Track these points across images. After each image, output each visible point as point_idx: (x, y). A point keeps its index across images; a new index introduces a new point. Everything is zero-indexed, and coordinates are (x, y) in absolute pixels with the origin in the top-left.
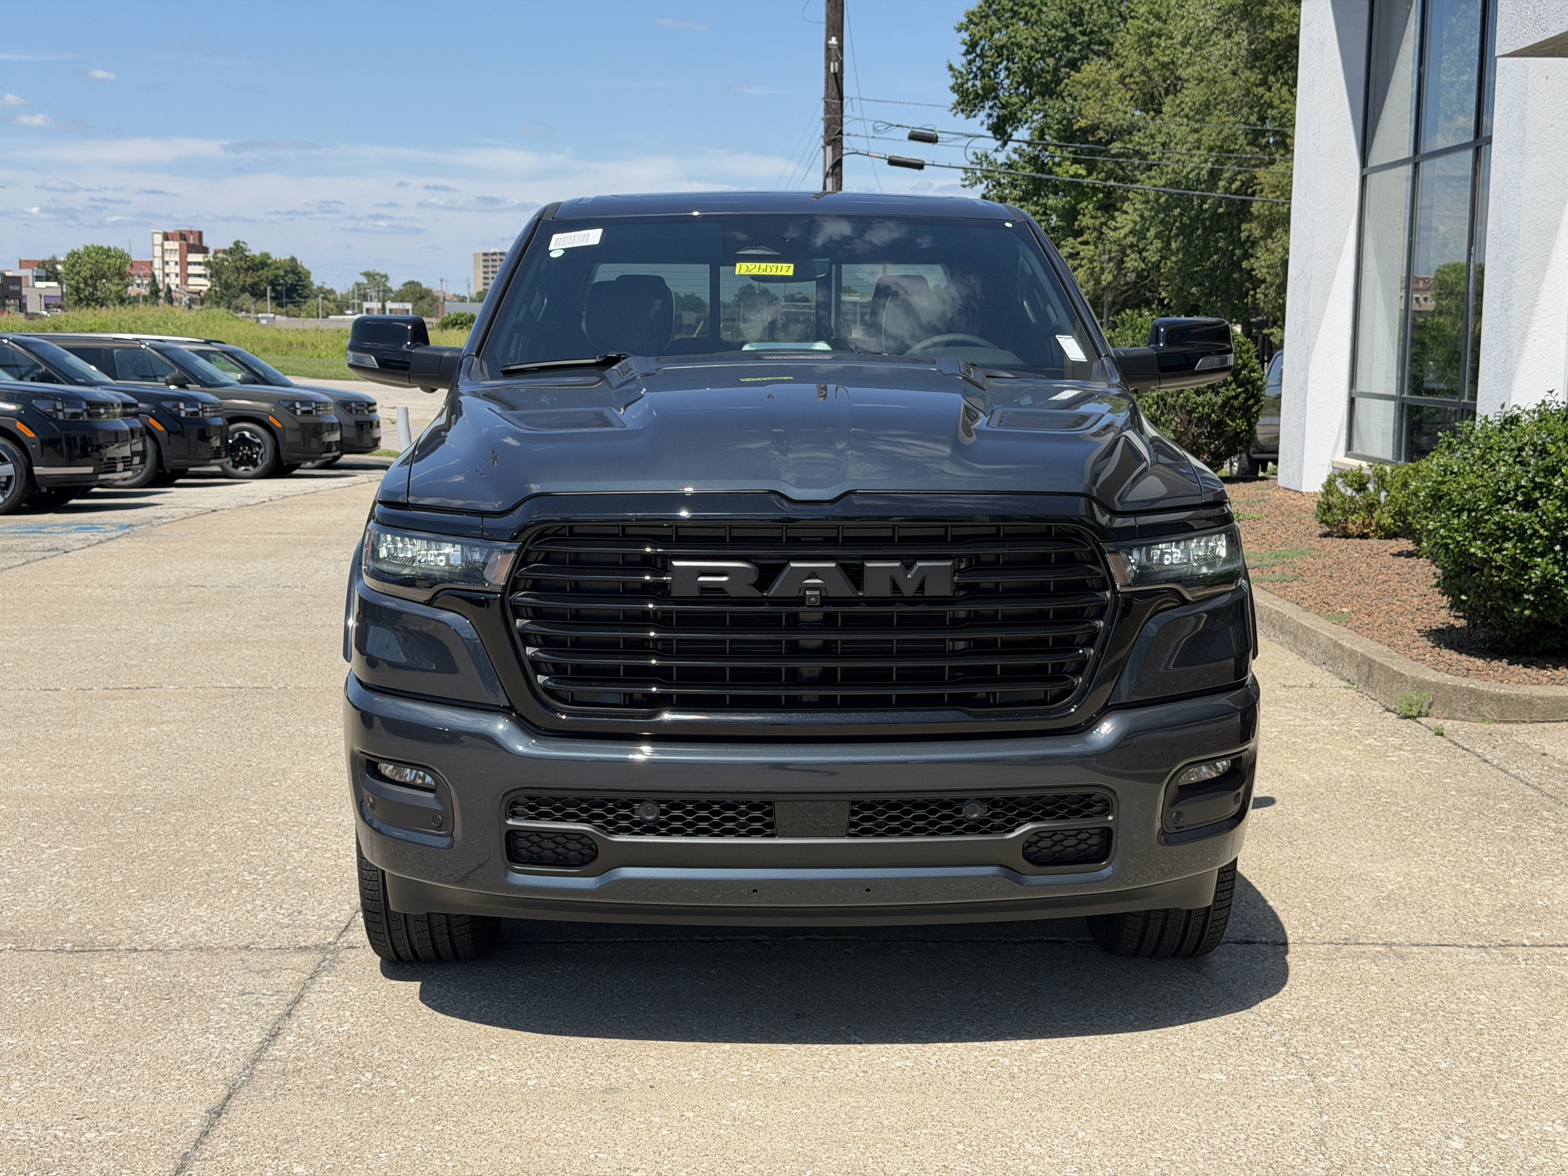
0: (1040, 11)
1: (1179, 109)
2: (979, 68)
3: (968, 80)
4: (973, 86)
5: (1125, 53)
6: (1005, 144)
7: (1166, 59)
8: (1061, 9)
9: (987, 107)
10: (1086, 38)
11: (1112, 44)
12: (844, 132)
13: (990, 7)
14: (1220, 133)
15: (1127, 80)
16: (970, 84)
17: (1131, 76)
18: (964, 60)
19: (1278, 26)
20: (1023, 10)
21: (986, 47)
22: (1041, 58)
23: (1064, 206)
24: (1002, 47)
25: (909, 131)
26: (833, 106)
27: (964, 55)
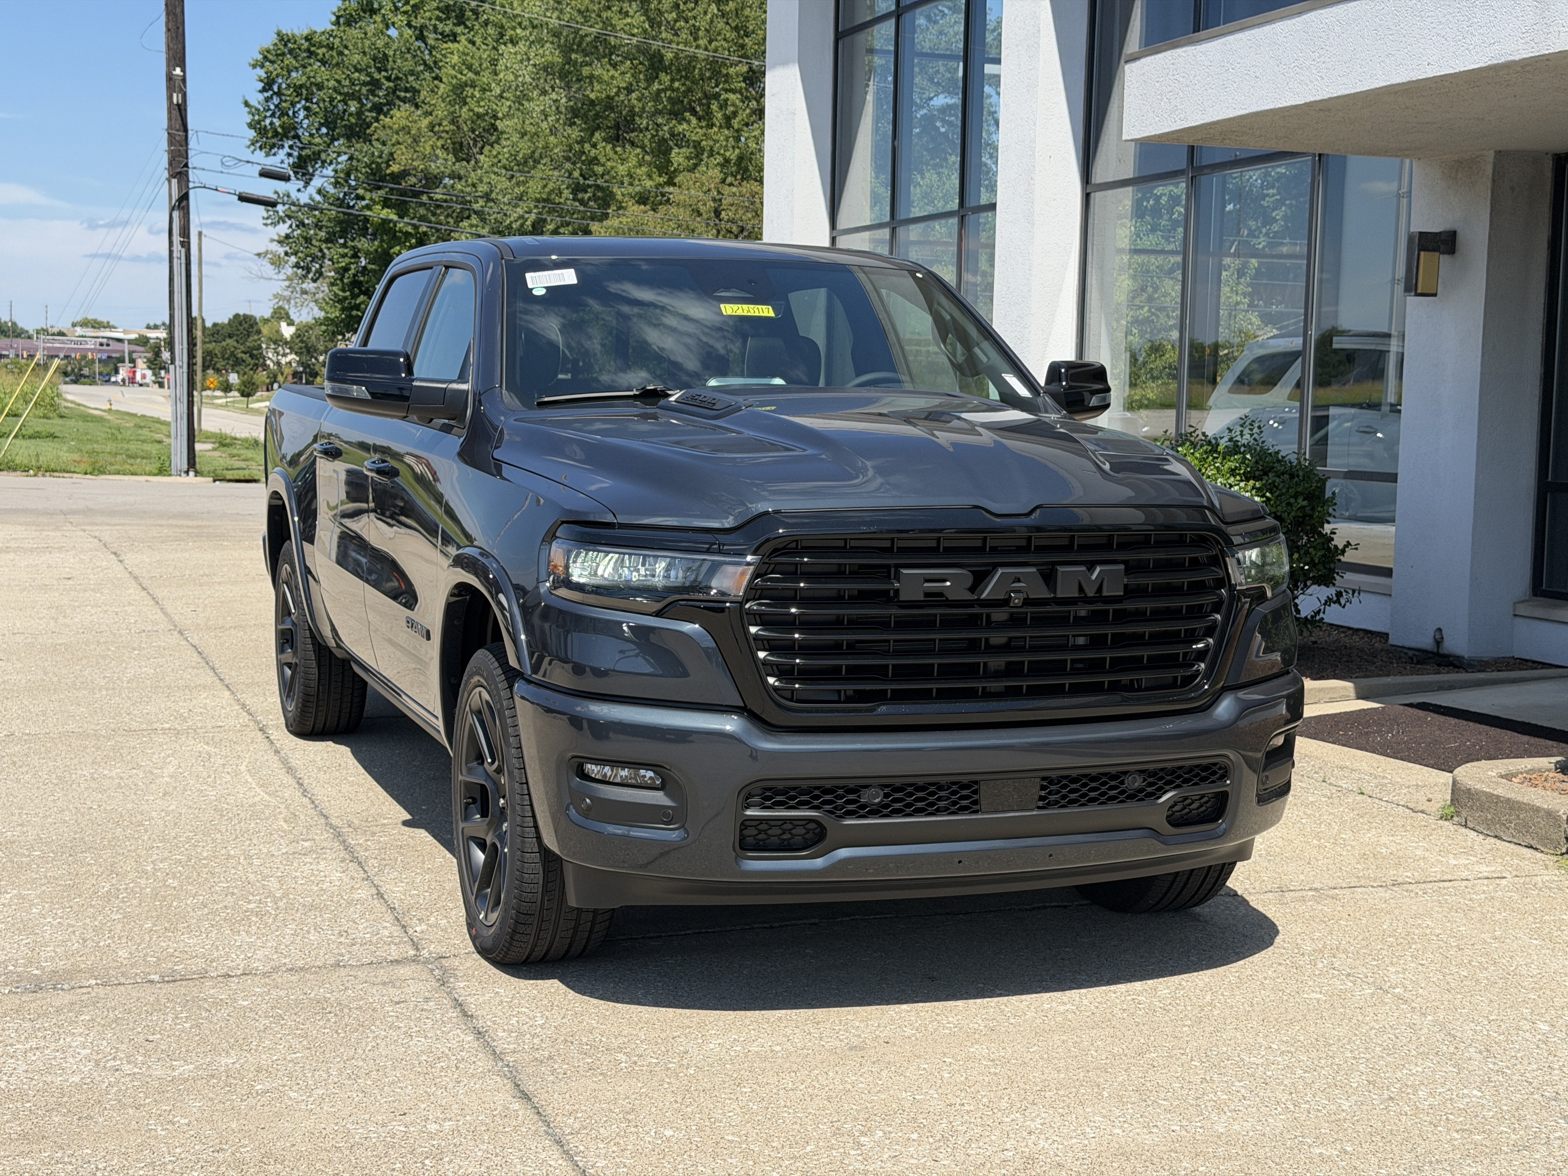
0: (341, 54)
1: (495, 160)
2: (277, 106)
3: (266, 117)
4: (271, 123)
5: (433, 102)
6: (307, 183)
7: (481, 110)
8: (364, 53)
9: (286, 145)
10: (391, 84)
11: (419, 92)
12: (190, 165)
13: (285, 45)
14: (545, 186)
15: (437, 128)
16: (268, 121)
17: (440, 125)
18: (261, 97)
19: (597, 87)
20: (321, 51)
21: (284, 86)
22: (343, 101)
23: (376, 251)
24: (301, 86)
25: (259, 168)
26: (178, 138)
27: (261, 92)
